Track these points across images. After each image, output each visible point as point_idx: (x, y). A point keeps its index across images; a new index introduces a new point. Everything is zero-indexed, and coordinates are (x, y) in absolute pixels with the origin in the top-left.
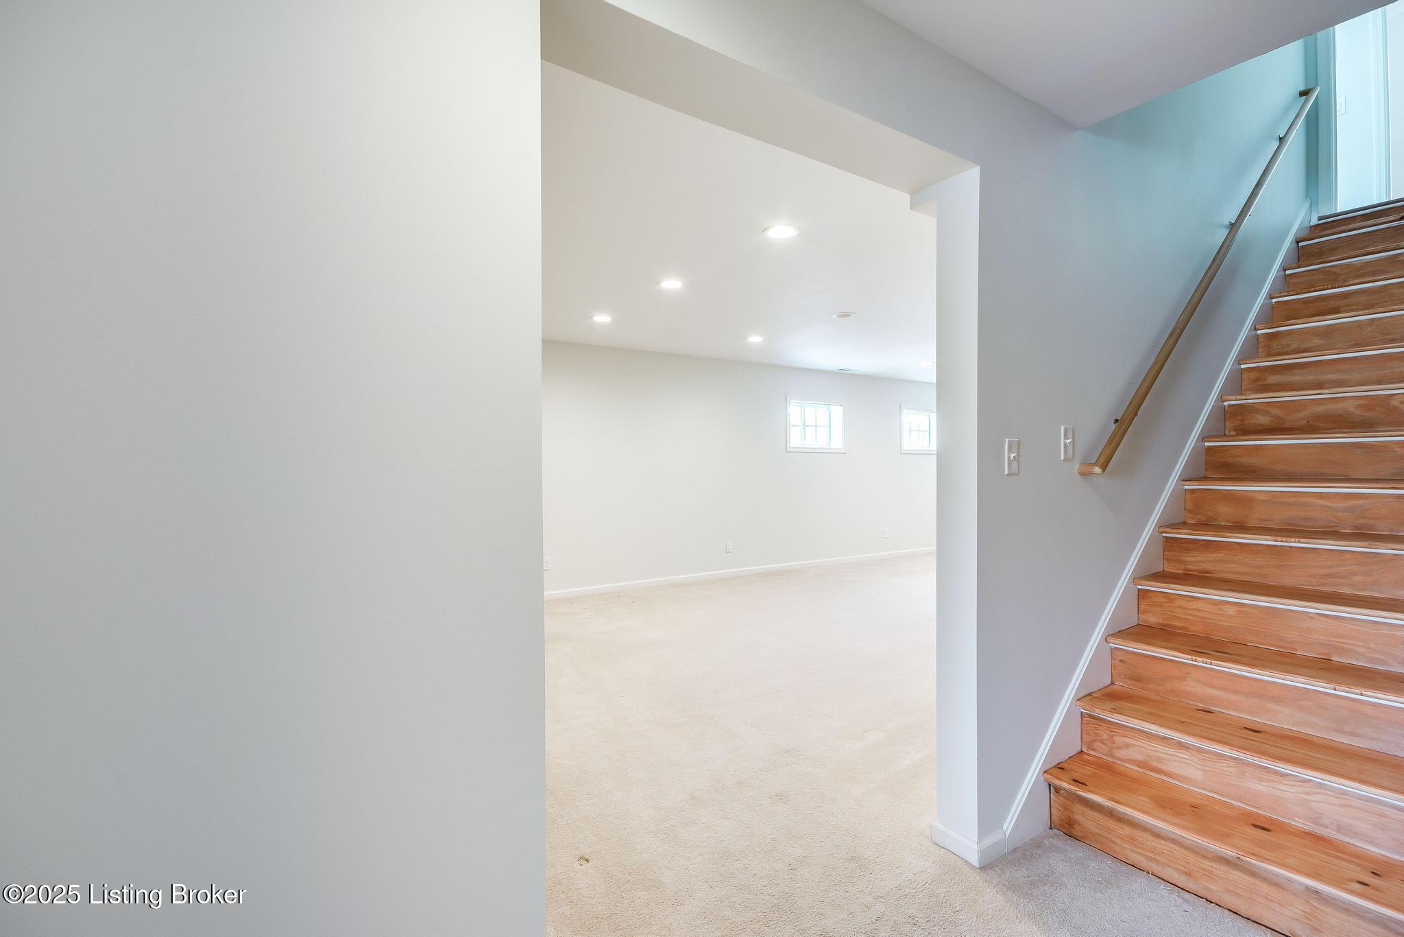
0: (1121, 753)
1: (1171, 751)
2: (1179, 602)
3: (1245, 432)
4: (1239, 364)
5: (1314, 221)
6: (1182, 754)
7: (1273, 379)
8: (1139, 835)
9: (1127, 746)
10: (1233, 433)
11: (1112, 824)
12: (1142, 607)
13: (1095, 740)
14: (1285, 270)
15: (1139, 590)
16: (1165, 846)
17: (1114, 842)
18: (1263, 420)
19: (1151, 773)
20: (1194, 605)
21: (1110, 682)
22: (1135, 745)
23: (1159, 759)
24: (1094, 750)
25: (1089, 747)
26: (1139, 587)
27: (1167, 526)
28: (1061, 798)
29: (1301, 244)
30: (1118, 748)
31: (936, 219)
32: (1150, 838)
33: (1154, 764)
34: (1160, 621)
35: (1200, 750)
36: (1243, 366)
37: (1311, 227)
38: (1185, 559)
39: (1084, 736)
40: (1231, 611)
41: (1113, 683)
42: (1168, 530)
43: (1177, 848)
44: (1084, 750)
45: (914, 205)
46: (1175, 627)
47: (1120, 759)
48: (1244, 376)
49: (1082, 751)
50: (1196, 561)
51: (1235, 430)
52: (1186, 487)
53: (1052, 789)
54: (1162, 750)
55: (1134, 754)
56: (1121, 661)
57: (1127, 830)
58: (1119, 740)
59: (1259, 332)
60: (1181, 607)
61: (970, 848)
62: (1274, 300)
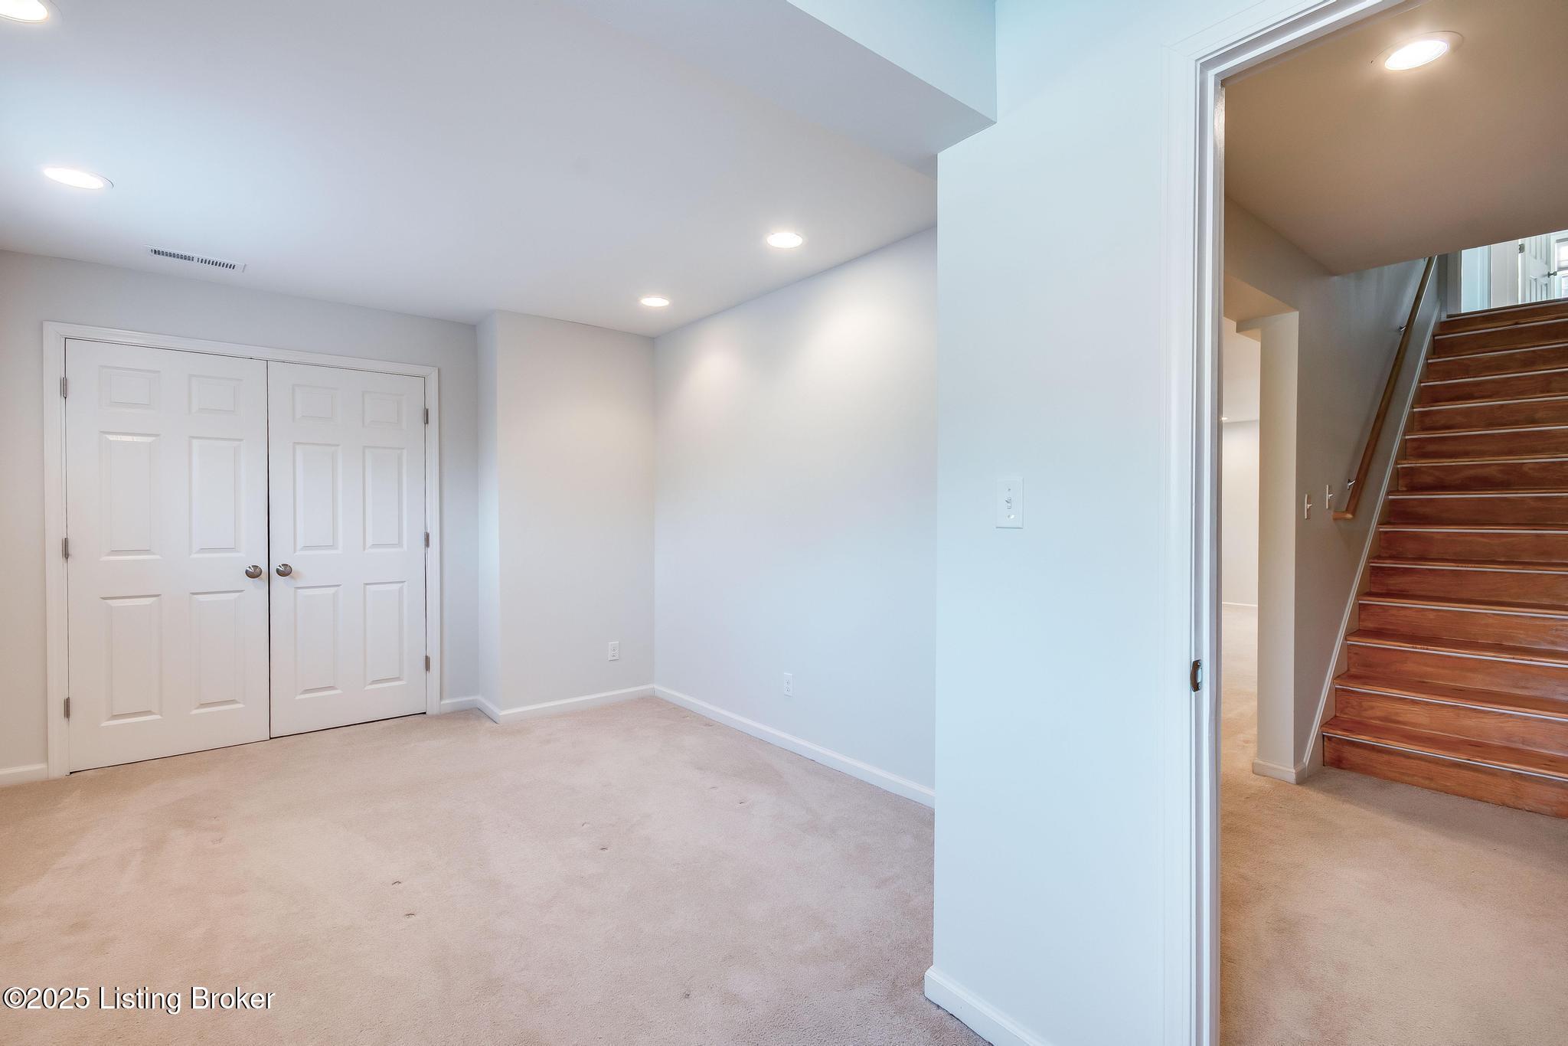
0: (1370, 713)
1: (1406, 707)
2: (1394, 612)
3: (1413, 489)
4: (1405, 435)
5: (1444, 318)
6: (1415, 708)
7: (1431, 448)
8: (1392, 758)
9: (1372, 708)
10: (1404, 489)
11: (1374, 756)
12: (1362, 617)
13: (1347, 707)
14: (1427, 360)
15: (1360, 604)
16: (1414, 763)
17: (1375, 767)
18: (1428, 479)
19: (1390, 724)
20: (1403, 613)
21: (1346, 669)
22: (1378, 707)
23: (1397, 714)
24: (1345, 714)
25: (1341, 712)
26: (1360, 602)
27: (1375, 558)
28: (1333, 744)
29: (1436, 338)
30: (1366, 710)
31: (1259, 343)
32: (1403, 759)
33: (1394, 718)
34: (1376, 626)
35: (1427, 704)
36: (1407, 437)
37: (1441, 323)
38: (1389, 582)
39: (1337, 705)
40: (1432, 616)
41: (1348, 670)
42: (1376, 561)
43: (1423, 763)
44: (1338, 715)
45: (1239, 330)
46: (1387, 629)
47: (1366, 717)
48: (1408, 445)
49: (1336, 716)
50: (1396, 582)
51: (1406, 487)
52: (1381, 530)
53: (1325, 738)
54: (1398, 706)
55: (1379, 714)
56: (1356, 654)
57: (1386, 757)
58: (1366, 704)
59: (1415, 410)
60: (1393, 615)
61: (1289, 772)
62: (1422, 384)
